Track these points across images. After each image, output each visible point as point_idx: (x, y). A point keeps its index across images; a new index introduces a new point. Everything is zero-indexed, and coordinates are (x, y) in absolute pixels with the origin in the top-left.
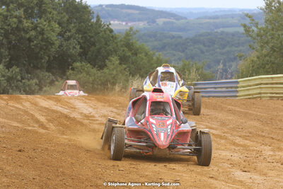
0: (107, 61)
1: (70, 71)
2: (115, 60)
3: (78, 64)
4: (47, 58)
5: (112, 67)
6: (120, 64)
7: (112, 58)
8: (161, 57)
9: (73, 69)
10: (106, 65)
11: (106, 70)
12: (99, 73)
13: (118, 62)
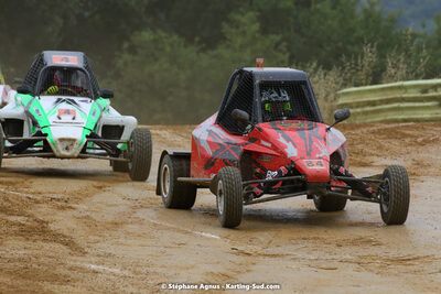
0: (226, 27)
1: (127, 57)
2: (248, 20)
3: (146, 35)
4: (60, 21)
5: (239, 40)
6: (264, 31)
7: (238, 17)
8: (377, 8)
9: (133, 50)
10: (222, 37)
11: (221, 50)
12: (205, 59)
13: (256, 27)
